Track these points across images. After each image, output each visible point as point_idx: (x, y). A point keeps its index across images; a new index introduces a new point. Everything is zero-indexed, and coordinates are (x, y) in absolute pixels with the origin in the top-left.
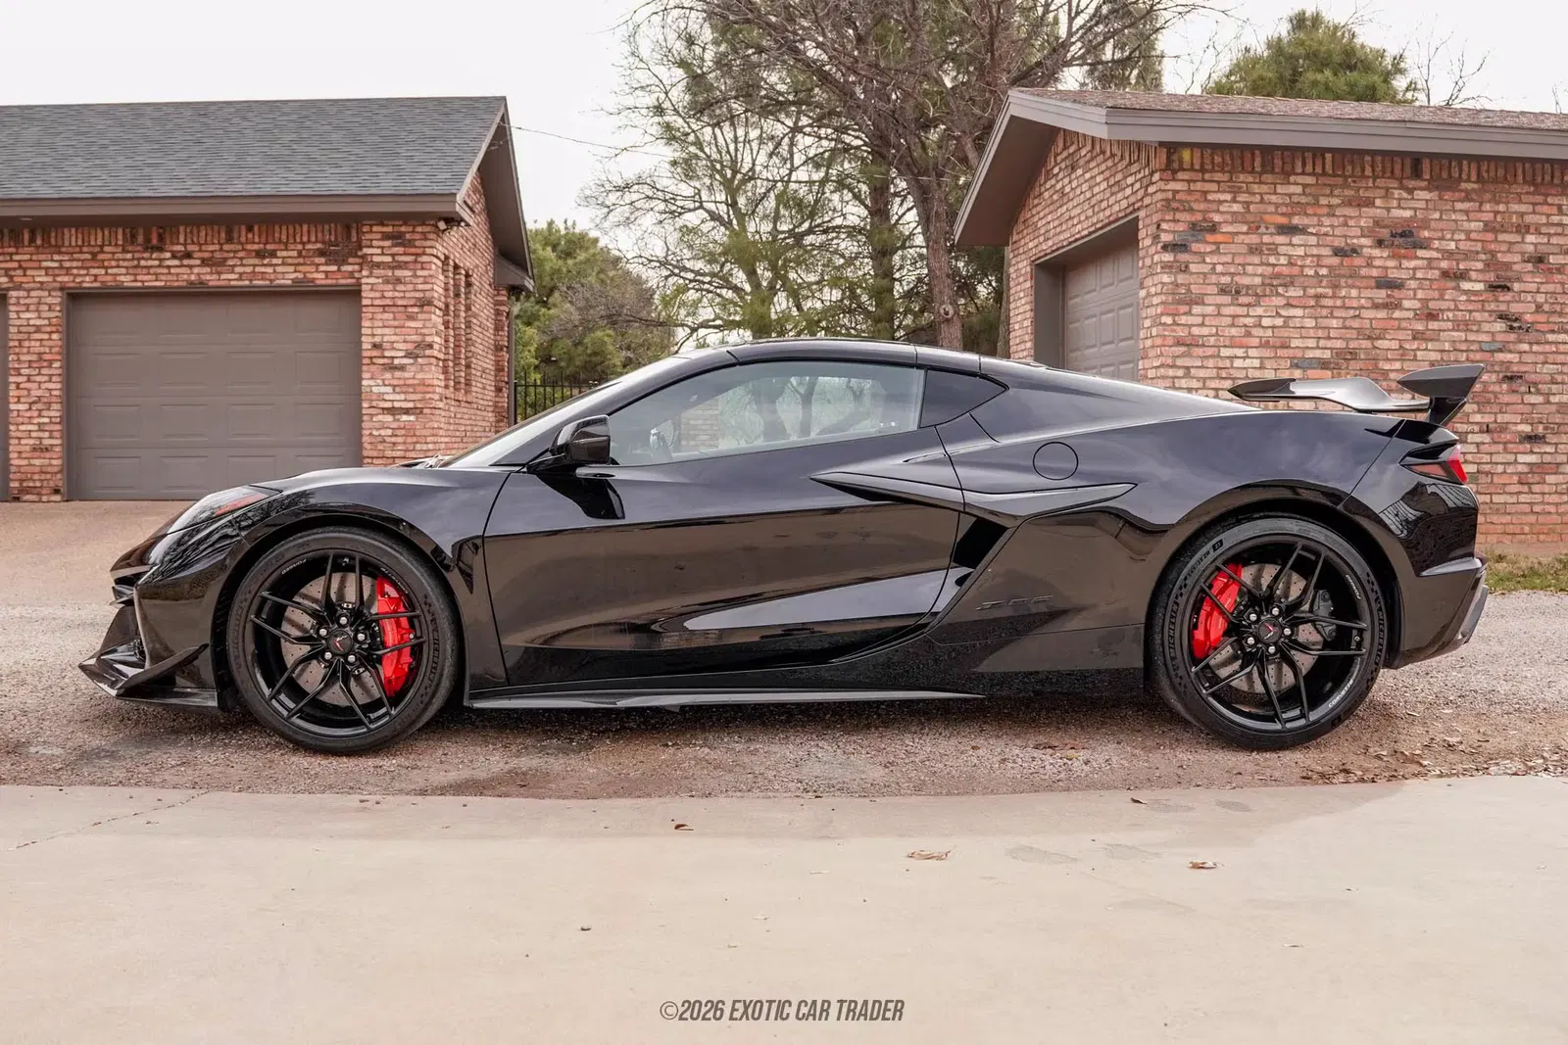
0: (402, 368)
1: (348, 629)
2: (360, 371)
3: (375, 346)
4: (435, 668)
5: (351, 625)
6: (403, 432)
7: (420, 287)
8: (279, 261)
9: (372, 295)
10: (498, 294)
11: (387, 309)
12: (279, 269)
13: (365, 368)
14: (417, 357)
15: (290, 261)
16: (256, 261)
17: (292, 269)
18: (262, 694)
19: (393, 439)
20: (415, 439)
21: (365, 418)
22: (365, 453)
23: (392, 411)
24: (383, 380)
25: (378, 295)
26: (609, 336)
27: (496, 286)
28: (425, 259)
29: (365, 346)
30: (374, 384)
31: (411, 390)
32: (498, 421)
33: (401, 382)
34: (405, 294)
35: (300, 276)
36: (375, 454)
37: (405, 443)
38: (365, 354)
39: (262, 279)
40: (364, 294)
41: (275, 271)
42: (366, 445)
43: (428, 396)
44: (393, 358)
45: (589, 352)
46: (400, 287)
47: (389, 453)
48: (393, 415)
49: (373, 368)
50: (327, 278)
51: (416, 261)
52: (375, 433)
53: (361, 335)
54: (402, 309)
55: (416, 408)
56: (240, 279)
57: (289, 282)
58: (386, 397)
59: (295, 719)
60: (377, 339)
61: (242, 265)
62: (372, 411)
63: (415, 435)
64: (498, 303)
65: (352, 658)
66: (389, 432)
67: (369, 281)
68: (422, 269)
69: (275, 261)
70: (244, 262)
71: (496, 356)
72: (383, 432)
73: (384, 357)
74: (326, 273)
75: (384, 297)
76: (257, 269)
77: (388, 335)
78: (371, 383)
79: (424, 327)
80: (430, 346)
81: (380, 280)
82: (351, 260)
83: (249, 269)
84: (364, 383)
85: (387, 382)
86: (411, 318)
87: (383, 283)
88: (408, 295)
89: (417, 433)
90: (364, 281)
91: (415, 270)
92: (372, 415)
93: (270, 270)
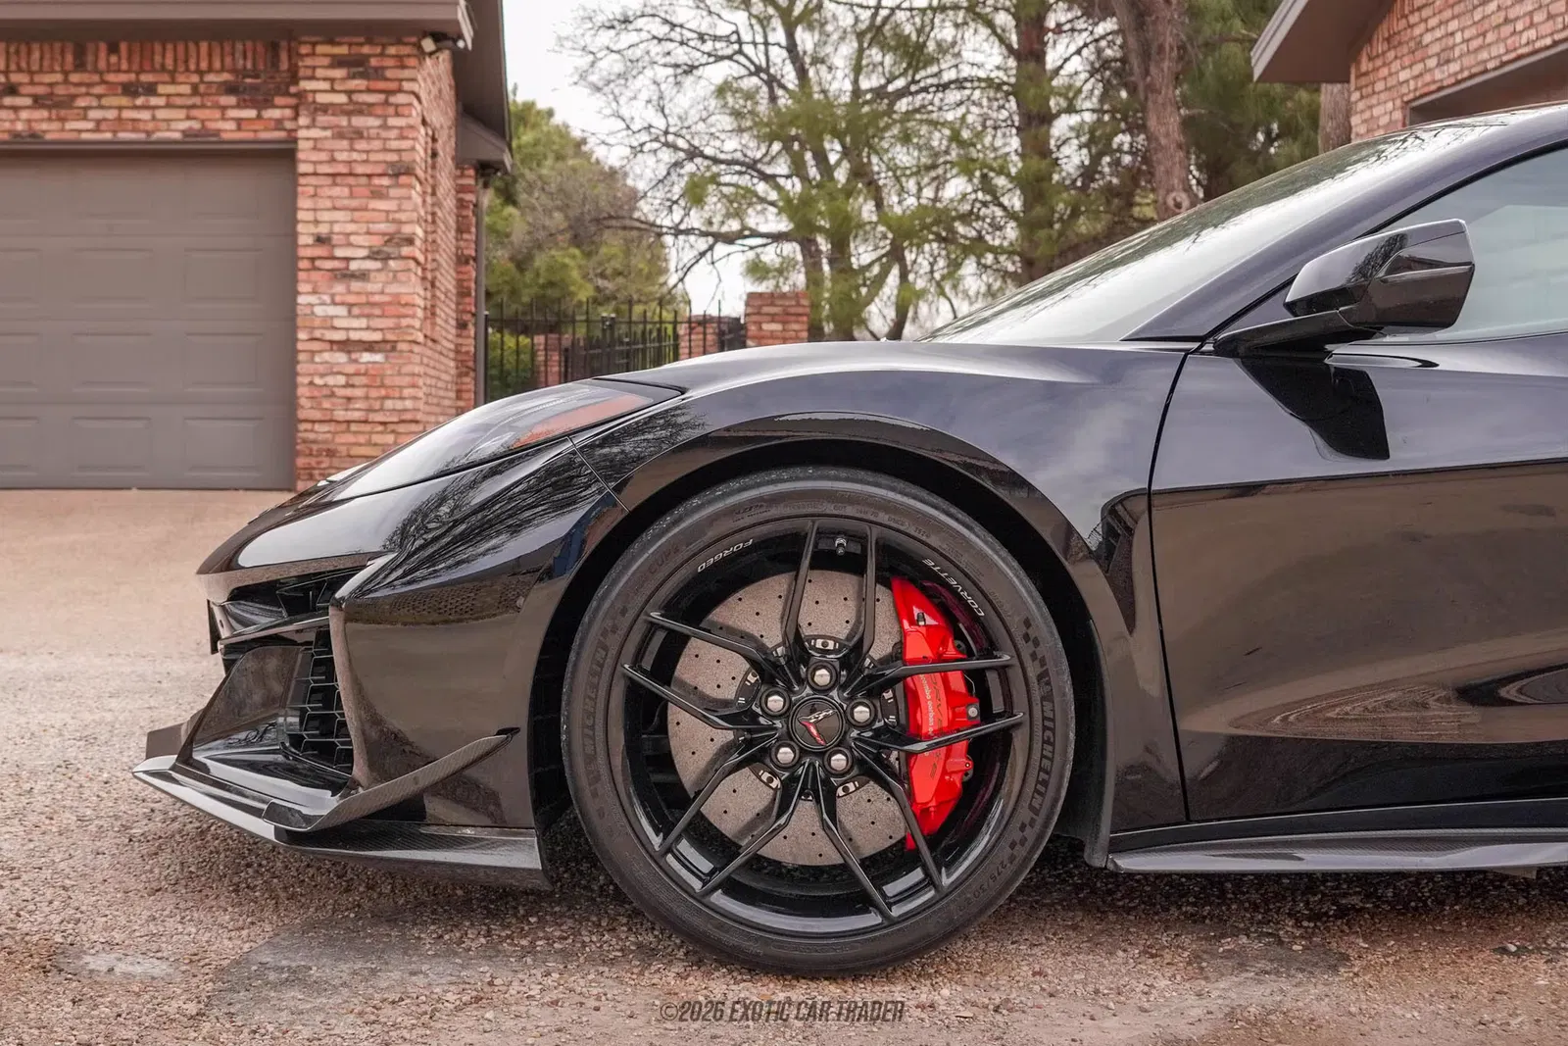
0: (363, 276)
1: (834, 693)
2: (295, 281)
3: (320, 240)
4: (1045, 783)
5: (843, 687)
6: (363, 380)
7: (394, 144)
8: (161, 101)
9: (315, 156)
10: (462, 176)
11: (339, 180)
12: (161, 114)
13: (302, 275)
14: (388, 258)
15: (178, 101)
16: (124, 101)
17: (182, 114)
18: (645, 843)
19: (348, 392)
20: (383, 392)
21: (301, 357)
22: (302, 414)
23: (346, 346)
24: (333, 296)
25: (323, 156)
26: (574, 257)
27: (460, 163)
28: (400, 99)
29: (303, 240)
30: (316, 302)
31: (377, 311)
32: (460, 375)
33: (363, 299)
34: (368, 155)
35: (196, 125)
36: (318, 415)
37: (367, 398)
38: (302, 252)
39: (134, 130)
40: (301, 156)
41: (154, 118)
42: (303, 401)
43: (404, 322)
44: (348, 259)
45: (541, 281)
46: (361, 145)
47: (340, 415)
48: (349, 352)
49: (315, 275)
50: (239, 129)
51: (386, 103)
52: (318, 381)
53: (295, 222)
54: (364, 180)
55: (385, 341)
56: (97, 130)
57: (177, 136)
58: (337, 323)
59: (719, 899)
60: (323, 229)
61: (101, 107)
62: (316, 346)
63: (382, 386)
64: (461, 189)
65: (839, 761)
66: (342, 380)
67: (309, 135)
68: (397, 115)
69: (154, 101)
70: (105, 101)
71: (458, 273)
72: (331, 380)
73: (334, 258)
74: (239, 121)
75: (333, 160)
76: (127, 114)
77: (339, 223)
78: (313, 299)
79: (400, 210)
80: (410, 241)
81: (328, 133)
82: (278, 100)
83: (111, 114)
84: (301, 300)
85: (338, 299)
86: (378, 194)
87: (333, 137)
88: (373, 157)
89: (387, 382)
90: (302, 133)
91: (385, 117)
92: (313, 353)
93: (145, 115)
